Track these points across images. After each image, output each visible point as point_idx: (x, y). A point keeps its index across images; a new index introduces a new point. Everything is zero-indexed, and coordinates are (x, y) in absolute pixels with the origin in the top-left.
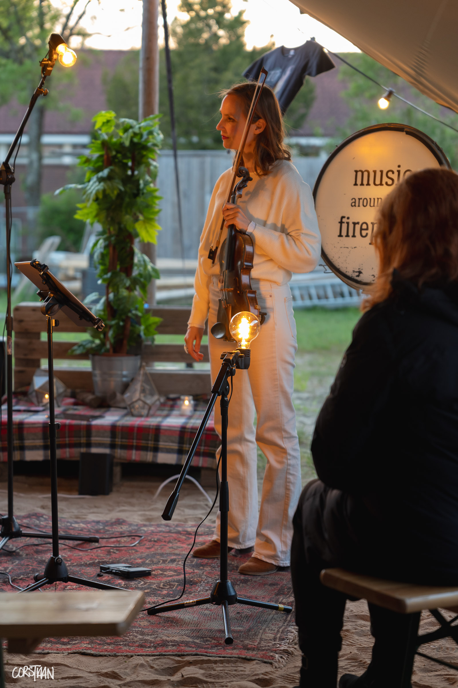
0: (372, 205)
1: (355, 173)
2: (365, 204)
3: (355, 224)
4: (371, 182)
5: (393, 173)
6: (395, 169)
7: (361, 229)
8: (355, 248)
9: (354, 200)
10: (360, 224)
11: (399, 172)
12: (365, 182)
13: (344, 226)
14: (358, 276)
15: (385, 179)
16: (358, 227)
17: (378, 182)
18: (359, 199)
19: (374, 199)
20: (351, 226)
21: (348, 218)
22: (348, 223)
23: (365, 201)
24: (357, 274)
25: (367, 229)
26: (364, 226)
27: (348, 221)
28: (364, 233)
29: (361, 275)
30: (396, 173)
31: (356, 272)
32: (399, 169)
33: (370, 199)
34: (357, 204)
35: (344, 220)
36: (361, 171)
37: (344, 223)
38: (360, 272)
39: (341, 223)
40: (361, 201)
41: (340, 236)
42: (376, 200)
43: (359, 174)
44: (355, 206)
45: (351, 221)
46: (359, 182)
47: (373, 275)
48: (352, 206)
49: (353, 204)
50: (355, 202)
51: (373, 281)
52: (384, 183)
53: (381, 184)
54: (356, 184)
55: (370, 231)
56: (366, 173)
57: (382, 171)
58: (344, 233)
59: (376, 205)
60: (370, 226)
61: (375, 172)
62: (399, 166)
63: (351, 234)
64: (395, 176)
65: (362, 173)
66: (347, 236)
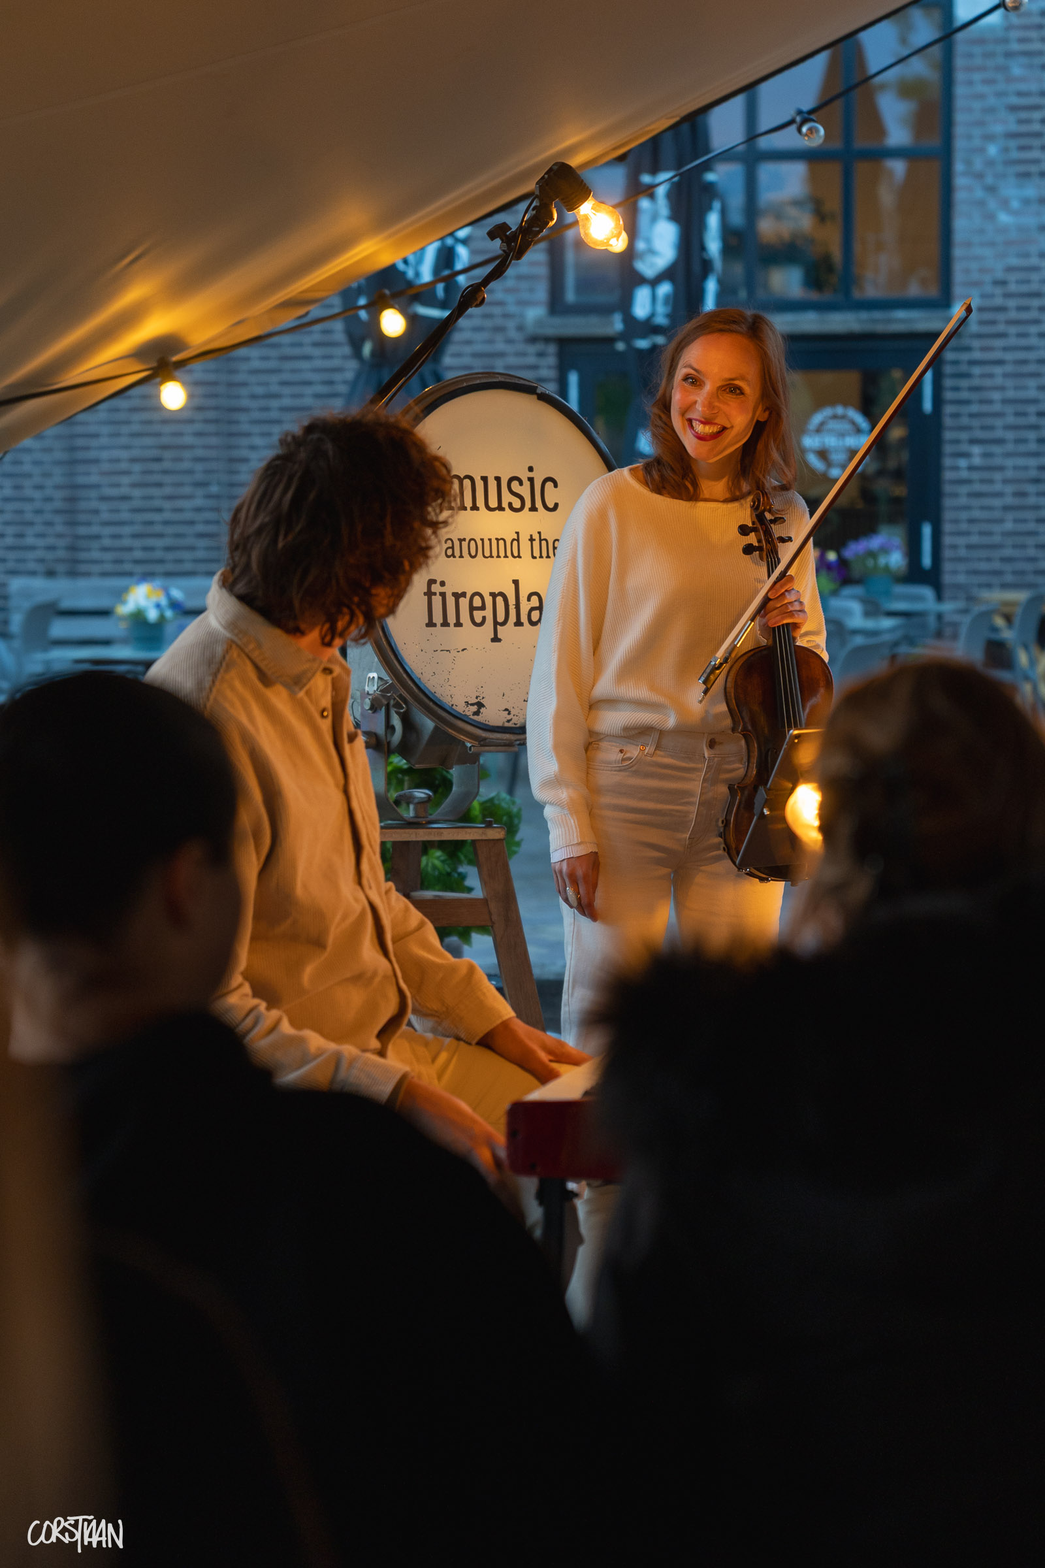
0: (487, 554)
2: (473, 553)
3: (457, 596)
4: (480, 502)
5: (521, 483)
6: (524, 475)
7: (472, 609)
8: (463, 650)
9: (449, 543)
10: (468, 596)
11: (531, 480)
12: (468, 502)
13: (437, 601)
14: (477, 713)
15: (507, 498)
16: (464, 603)
17: (493, 503)
18: (461, 540)
19: (490, 540)
20: (451, 601)
21: (443, 584)
22: (443, 595)
23: (473, 544)
24: (475, 708)
25: (483, 608)
26: (477, 602)
27: (443, 589)
28: (478, 616)
29: (482, 710)
30: (527, 484)
31: (472, 705)
32: (531, 475)
33: (482, 540)
34: (457, 553)
35: (436, 588)
37: (435, 594)
38: (480, 705)
39: (429, 594)
40: (465, 545)
41: (431, 624)
42: (494, 543)
44: (454, 556)
45: (449, 590)
47: (506, 710)
48: (448, 557)
49: (450, 552)
50: (452, 548)
51: (509, 721)
52: (505, 505)
53: (500, 508)
55: (489, 613)
56: (467, 483)
57: (498, 479)
58: (438, 618)
59: (495, 554)
60: (489, 600)
61: (485, 479)
62: (531, 469)
63: (452, 619)
64: (525, 491)
65: (461, 480)
66: (445, 624)
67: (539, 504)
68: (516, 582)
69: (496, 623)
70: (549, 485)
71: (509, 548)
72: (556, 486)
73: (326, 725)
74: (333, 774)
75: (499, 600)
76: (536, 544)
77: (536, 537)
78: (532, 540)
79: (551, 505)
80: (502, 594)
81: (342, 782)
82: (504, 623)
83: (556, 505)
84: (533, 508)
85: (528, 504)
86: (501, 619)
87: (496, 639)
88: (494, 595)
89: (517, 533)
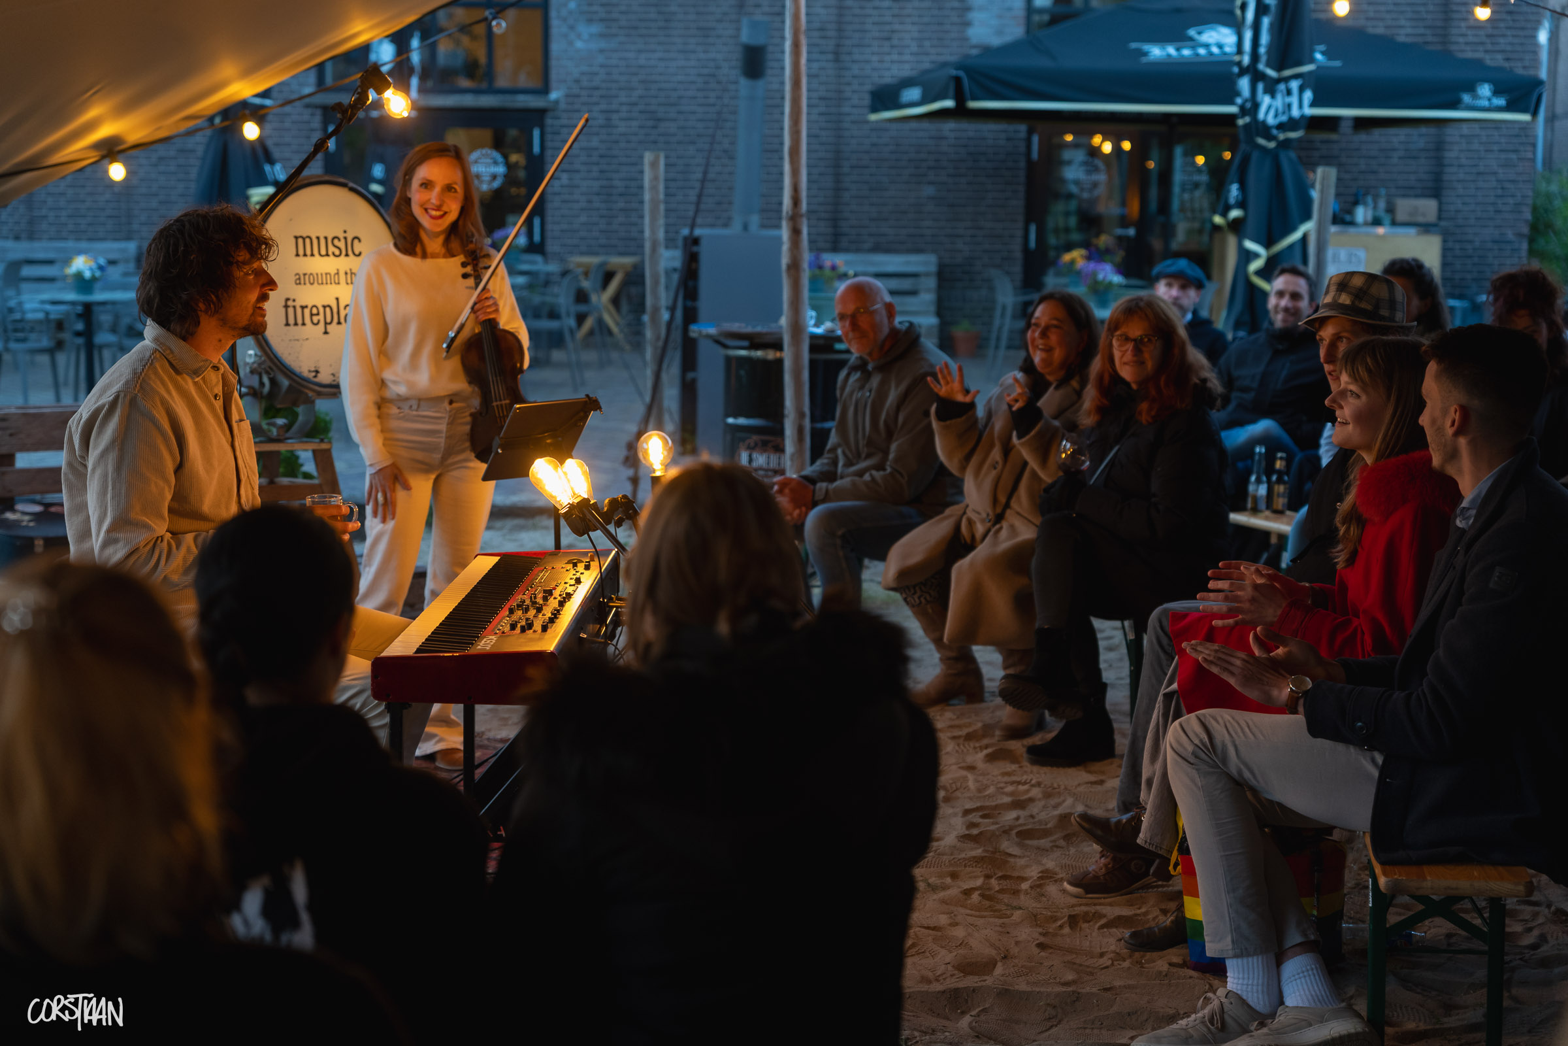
0: (320, 282)
1: (294, 240)
2: (312, 281)
3: (303, 308)
4: (315, 252)
5: (339, 240)
6: (341, 235)
7: (312, 315)
8: (306, 340)
9: (297, 277)
10: (309, 308)
11: (345, 238)
12: (308, 252)
13: (291, 310)
14: (315, 377)
15: (331, 249)
16: (307, 312)
17: (323, 252)
18: (305, 275)
20: (299, 311)
21: (294, 300)
22: (294, 307)
23: (311, 277)
24: (314, 374)
25: (318, 314)
26: (315, 311)
27: (293, 304)
28: (315, 319)
29: (319, 375)
30: (343, 241)
31: (313, 372)
32: (345, 235)
33: (317, 274)
34: (302, 282)
35: (290, 303)
36: (301, 237)
37: (289, 306)
38: (317, 372)
39: (286, 307)
40: (307, 277)
41: (287, 324)
42: (324, 276)
43: (300, 241)
44: (300, 284)
45: (298, 304)
46: (301, 252)
47: (330, 374)
48: (297, 284)
49: (298, 282)
50: (299, 279)
51: (334, 381)
52: (330, 253)
53: (327, 255)
54: (297, 255)
55: (321, 317)
56: (308, 241)
57: (326, 238)
58: (291, 321)
59: (324, 282)
60: (321, 310)
61: (318, 238)
62: (345, 232)
63: (300, 321)
64: (342, 244)
65: (304, 239)
66: (296, 324)
67: (350, 252)
68: (337, 299)
69: (326, 323)
70: (356, 241)
71: (332, 279)
72: (360, 241)
73: (218, 404)
74: (225, 435)
75: (328, 310)
76: (349, 276)
77: (349, 272)
78: (346, 273)
79: (357, 253)
80: (329, 306)
81: (230, 439)
82: (330, 323)
83: (360, 254)
84: (347, 255)
85: (344, 252)
86: (329, 320)
87: (326, 333)
88: (324, 307)
89: (338, 270)
